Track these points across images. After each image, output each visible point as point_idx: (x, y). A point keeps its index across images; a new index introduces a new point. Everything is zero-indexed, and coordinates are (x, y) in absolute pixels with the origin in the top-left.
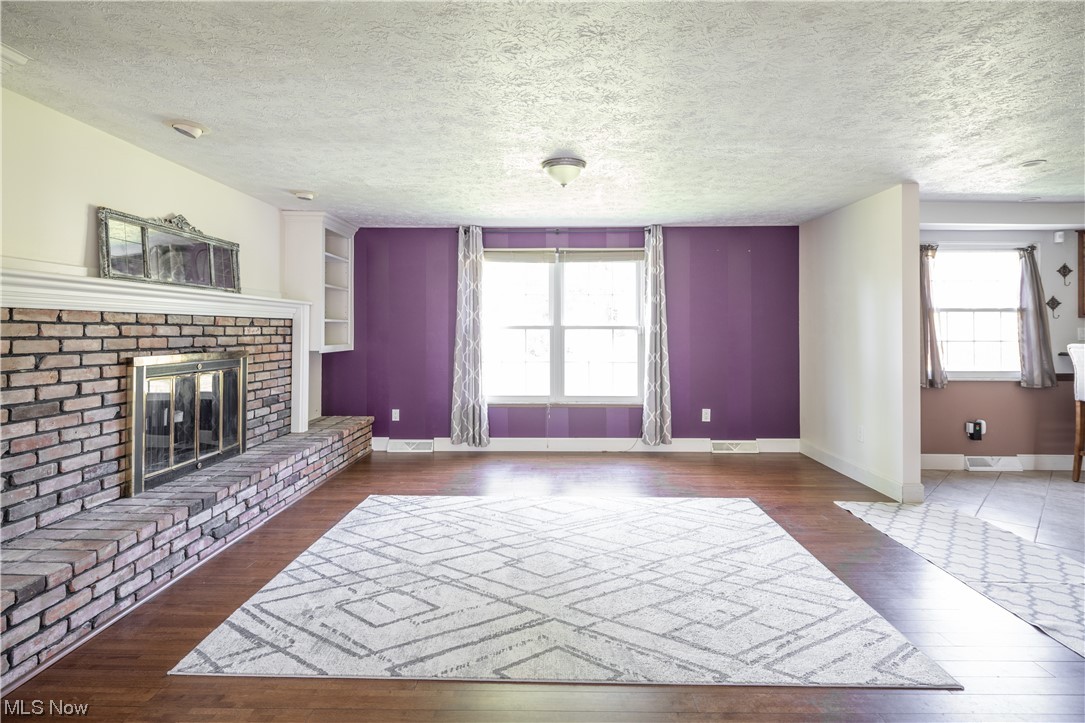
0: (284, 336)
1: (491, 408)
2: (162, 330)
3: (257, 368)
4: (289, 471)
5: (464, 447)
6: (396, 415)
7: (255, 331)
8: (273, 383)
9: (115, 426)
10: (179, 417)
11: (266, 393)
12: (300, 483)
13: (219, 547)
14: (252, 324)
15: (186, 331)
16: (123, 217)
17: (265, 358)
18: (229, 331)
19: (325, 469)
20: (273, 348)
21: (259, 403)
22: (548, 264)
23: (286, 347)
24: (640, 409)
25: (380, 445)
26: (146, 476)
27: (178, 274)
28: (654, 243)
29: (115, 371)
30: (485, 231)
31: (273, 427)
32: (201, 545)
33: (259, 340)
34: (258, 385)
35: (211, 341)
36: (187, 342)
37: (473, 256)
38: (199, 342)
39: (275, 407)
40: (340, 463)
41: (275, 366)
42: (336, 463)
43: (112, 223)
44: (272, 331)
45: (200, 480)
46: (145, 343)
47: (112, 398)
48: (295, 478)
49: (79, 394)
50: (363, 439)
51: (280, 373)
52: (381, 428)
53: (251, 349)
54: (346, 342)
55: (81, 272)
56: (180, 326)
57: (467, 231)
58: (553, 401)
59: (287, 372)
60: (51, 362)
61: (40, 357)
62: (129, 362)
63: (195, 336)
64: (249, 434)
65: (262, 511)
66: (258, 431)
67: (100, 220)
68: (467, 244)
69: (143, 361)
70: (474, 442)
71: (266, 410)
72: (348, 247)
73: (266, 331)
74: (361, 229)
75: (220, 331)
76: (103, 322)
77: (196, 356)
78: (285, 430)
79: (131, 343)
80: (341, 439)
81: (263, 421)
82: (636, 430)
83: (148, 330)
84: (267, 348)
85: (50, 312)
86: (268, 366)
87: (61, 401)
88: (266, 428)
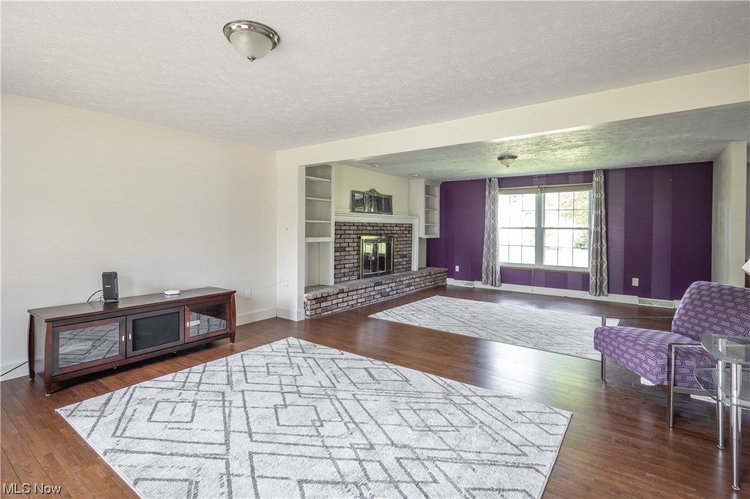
0: (409, 231)
1: (502, 269)
2: (368, 228)
3: (398, 243)
4: (407, 282)
5: (489, 287)
6: (457, 268)
7: (398, 228)
8: (404, 249)
9: (356, 257)
10: (373, 258)
11: (401, 253)
12: (411, 288)
13: (383, 299)
14: (396, 226)
15: (375, 228)
16: (359, 192)
17: (401, 239)
18: (389, 228)
19: (423, 286)
20: (404, 235)
21: (399, 256)
22: (535, 195)
23: (409, 235)
24: (588, 275)
25: (450, 282)
26: (364, 274)
27: (375, 209)
28: (598, 179)
29: (356, 240)
30: (500, 179)
31: (404, 266)
32: (378, 296)
33: (399, 232)
34: (398, 249)
35: (383, 232)
36: (375, 232)
37: (493, 193)
38: (379, 232)
39: (405, 259)
40: (429, 285)
41: (405, 242)
42: (428, 284)
43: (356, 195)
44: (404, 228)
45: (379, 279)
46: (364, 232)
47: (356, 248)
48: (409, 285)
49: (349, 246)
50: (441, 278)
51: (407, 246)
52: (451, 274)
53: (396, 236)
54: (436, 233)
55: (349, 210)
56: (373, 226)
57: (490, 181)
58: (536, 267)
59: (410, 245)
60: (343, 236)
61: (341, 235)
62: (360, 238)
63: (378, 230)
64: (395, 268)
65: (397, 293)
66: (398, 267)
67: (353, 193)
68: (490, 187)
69: (364, 238)
70: (492, 284)
71: (401, 260)
72: (437, 191)
73: (401, 229)
74: (443, 182)
75: (385, 228)
76: (354, 225)
77: (377, 237)
78: (409, 269)
79: (360, 232)
80: (430, 275)
81: (400, 263)
82: (585, 287)
83: (365, 228)
84: (402, 235)
85: (343, 223)
86: (402, 242)
87: (345, 247)
88: (401, 267)
